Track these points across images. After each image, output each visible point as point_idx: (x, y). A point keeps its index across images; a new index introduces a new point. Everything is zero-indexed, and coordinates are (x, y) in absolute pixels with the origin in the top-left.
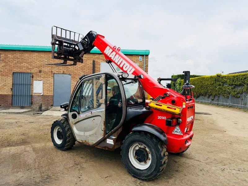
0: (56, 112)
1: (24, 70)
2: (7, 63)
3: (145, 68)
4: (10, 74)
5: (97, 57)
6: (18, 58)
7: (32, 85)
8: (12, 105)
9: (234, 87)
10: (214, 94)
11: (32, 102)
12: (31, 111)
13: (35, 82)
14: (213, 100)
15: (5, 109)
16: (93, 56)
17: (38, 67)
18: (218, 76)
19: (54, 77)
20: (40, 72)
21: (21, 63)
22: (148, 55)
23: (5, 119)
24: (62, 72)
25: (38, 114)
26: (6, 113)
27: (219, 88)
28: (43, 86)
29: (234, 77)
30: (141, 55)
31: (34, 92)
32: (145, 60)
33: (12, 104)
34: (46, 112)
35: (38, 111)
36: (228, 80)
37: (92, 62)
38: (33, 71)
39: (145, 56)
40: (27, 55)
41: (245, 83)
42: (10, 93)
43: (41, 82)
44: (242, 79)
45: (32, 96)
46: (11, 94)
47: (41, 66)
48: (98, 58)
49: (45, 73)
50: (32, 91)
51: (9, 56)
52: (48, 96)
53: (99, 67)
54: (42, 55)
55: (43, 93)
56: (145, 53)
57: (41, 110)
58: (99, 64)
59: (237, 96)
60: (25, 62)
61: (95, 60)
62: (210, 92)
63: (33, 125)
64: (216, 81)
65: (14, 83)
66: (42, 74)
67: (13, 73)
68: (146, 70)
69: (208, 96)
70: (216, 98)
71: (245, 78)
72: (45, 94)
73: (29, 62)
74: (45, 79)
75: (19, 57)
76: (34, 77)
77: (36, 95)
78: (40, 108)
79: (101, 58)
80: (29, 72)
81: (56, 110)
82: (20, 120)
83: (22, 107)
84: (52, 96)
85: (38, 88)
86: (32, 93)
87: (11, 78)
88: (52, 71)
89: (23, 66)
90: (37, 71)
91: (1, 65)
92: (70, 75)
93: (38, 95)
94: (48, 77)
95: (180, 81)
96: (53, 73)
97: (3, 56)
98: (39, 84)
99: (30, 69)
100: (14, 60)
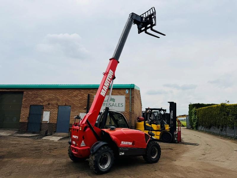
1: (38, 103)
2: (27, 98)
3: (131, 99)
4: (28, 106)
5: (92, 91)
7: (42, 114)
11: (41, 128)
13: (44, 112)
17: (48, 101)
18: (223, 105)
19: (58, 108)
20: (49, 104)
21: (37, 97)
22: (134, 88)
24: (64, 104)
27: (224, 118)
28: (50, 115)
31: (44, 120)
32: (130, 92)
33: (27, 130)
35: (44, 136)
36: (231, 110)
37: (87, 95)
38: (44, 104)
39: (130, 89)
40: (41, 92)
43: (49, 112)
45: (41, 123)
46: (27, 122)
47: (50, 100)
48: (93, 92)
49: (52, 104)
50: (42, 119)
51: (29, 92)
52: (53, 124)
54: (52, 91)
55: (50, 121)
56: (131, 87)
58: (93, 97)
60: (39, 97)
62: (218, 122)
64: (221, 111)
65: (30, 113)
66: (50, 106)
67: (31, 105)
68: (132, 101)
72: (51, 122)
73: (42, 97)
75: (35, 94)
76: (44, 108)
77: (44, 122)
78: (46, 133)
79: (95, 92)
83: (34, 133)
84: (55, 124)
85: (46, 117)
86: (42, 121)
87: (28, 109)
88: (57, 104)
89: (37, 100)
90: (47, 104)
91: (24, 100)
92: (70, 106)
93: (46, 123)
94: (54, 109)
95: (195, 111)
96: (58, 105)
97: (25, 92)
98: (47, 114)
99: (42, 102)
100: (33, 95)
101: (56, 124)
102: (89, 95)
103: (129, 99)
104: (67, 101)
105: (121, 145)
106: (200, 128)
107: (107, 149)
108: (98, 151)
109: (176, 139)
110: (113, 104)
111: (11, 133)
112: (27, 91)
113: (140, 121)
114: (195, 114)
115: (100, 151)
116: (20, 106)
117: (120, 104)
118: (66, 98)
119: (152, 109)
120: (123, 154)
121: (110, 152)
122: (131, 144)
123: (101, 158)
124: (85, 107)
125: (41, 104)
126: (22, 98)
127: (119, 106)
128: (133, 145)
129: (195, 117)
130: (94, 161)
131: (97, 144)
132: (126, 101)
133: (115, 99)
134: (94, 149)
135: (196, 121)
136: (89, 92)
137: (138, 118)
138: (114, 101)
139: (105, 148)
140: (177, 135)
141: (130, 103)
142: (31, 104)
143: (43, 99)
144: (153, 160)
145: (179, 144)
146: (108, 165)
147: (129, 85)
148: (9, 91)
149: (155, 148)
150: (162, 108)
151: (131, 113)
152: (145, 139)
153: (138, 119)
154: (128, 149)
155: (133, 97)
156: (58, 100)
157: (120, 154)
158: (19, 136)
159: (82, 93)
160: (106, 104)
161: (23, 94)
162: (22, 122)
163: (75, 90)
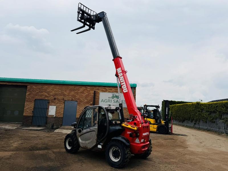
0: (65, 130)
1: (43, 97)
2: (32, 92)
4: (32, 100)
6: (39, 89)
7: (48, 108)
9: (210, 114)
10: (195, 119)
11: (47, 122)
12: (45, 129)
13: (50, 106)
14: (195, 124)
15: (27, 127)
17: (54, 96)
18: (198, 103)
20: (55, 99)
21: (42, 92)
22: (135, 88)
23: (29, 134)
24: (71, 99)
25: (51, 131)
26: (28, 130)
27: (199, 114)
29: (209, 105)
31: (50, 114)
32: (133, 91)
33: (32, 123)
34: (57, 130)
35: (51, 129)
36: (205, 108)
37: (93, 92)
38: (49, 98)
39: (133, 88)
40: (46, 87)
41: (217, 111)
42: (31, 115)
43: (55, 107)
44: (215, 107)
45: (47, 117)
47: (56, 95)
48: (98, 89)
49: (59, 100)
50: (48, 113)
51: (33, 87)
52: (59, 117)
53: (99, 96)
54: (58, 87)
55: (56, 115)
57: (53, 129)
58: (98, 93)
59: (213, 122)
60: (44, 92)
61: (96, 91)
62: (193, 117)
63: (50, 139)
64: (196, 108)
65: (35, 107)
66: (57, 101)
67: (35, 100)
69: (191, 120)
70: (198, 122)
71: (217, 107)
73: (47, 92)
76: (50, 103)
77: (50, 116)
78: (53, 126)
79: (101, 89)
81: (64, 129)
82: (39, 135)
83: (39, 126)
85: (52, 111)
86: (48, 115)
87: (33, 104)
88: (63, 99)
89: (43, 95)
90: (52, 98)
91: (27, 94)
92: (77, 101)
93: (52, 117)
94: (60, 103)
97: (29, 87)
98: (53, 108)
99: (47, 97)
100: (37, 90)
101: (62, 118)
104: (74, 96)
110: (117, 100)
111: (16, 127)
112: (31, 85)
116: (24, 100)
118: (72, 93)
124: (91, 103)
125: (47, 98)
126: (26, 92)
136: (95, 89)
138: (118, 98)
142: (35, 98)
143: (49, 94)
147: (132, 84)
148: (11, 84)
155: (135, 95)
156: (64, 95)
159: (88, 89)
160: (110, 100)
161: (27, 88)
162: (26, 115)
163: (81, 86)
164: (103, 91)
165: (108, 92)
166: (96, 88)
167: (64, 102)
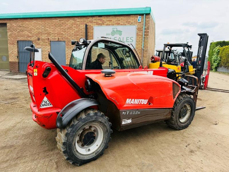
1: (25, 38)
2: (12, 31)
3: (144, 30)
4: (15, 42)
5: (90, 20)
6: (20, 27)
8: (19, 72)
16: (86, 20)
17: (37, 35)
19: (50, 45)
20: (39, 39)
21: (23, 31)
22: (149, 14)
24: (57, 39)
28: (42, 53)
30: (140, 15)
32: (144, 20)
37: (84, 26)
38: (32, 39)
39: (145, 15)
40: (27, 23)
46: (17, 61)
47: (39, 34)
48: (91, 22)
49: (43, 40)
51: (13, 24)
53: (93, 32)
54: (39, 22)
56: (145, 11)
58: (92, 28)
60: (26, 30)
61: (88, 24)
65: (19, 51)
66: (41, 42)
67: (18, 42)
68: (146, 34)
73: (29, 30)
74: (43, 46)
75: (20, 25)
79: (95, 21)
80: (30, 40)
85: (38, 55)
87: (16, 46)
88: (48, 38)
89: (24, 35)
90: (36, 39)
91: (9, 34)
92: (64, 42)
94: (45, 45)
95: (218, 49)
96: (49, 40)
97: (9, 24)
99: (30, 37)
100: (18, 28)
102: (86, 26)
103: (142, 30)
104: (60, 34)
105: (125, 106)
106: (220, 69)
107: (96, 117)
108: (73, 123)
109: (202, 84)
110: (120, 38)
111: (1, 74)
112: (10, 22)
113: (154, 60)
114: (218, 53)
115: (76, 122)
116: (6, 42)
117: (129, 39)
118: (58, 30)
119: (172, 46)
120: (129, 121)
121: (101, 122)
122: (145, 103)
123: (82, 134)
125: (29, 39)
126: (7, 32)
127: (128, 41)
128: (149, 104)
129: (217, 57)
130: (64, 144)
131: (73, 105)
132: (137, 33)
133: (122, 31)
134: (64, 118)
135: (218, 61)
137: (153, 58)
138: (121, 34)
139: (89, 114)
140: (204, 79)
141: (143, 36)
142: (17, 40)
143: (31, 33)
144: (182, 125)
145: (206, 91)
146: (99, 146)
147: (144, 8)
149: (187, 105)
150: (188, 43)
151: (144, 51)
152: (172, 92)
153: (152, 60)
154: (139, 111)
155: (148, 28)
156: (49, 34)
157: (123, 123)
158: (7, 78)
159: (77, 23)
161: (7, 26)
162: (11, 61)
163: (68, 19)
164: (98, 24)
165: (106, 25)
166: (88, 20)
167: (49, 43)
